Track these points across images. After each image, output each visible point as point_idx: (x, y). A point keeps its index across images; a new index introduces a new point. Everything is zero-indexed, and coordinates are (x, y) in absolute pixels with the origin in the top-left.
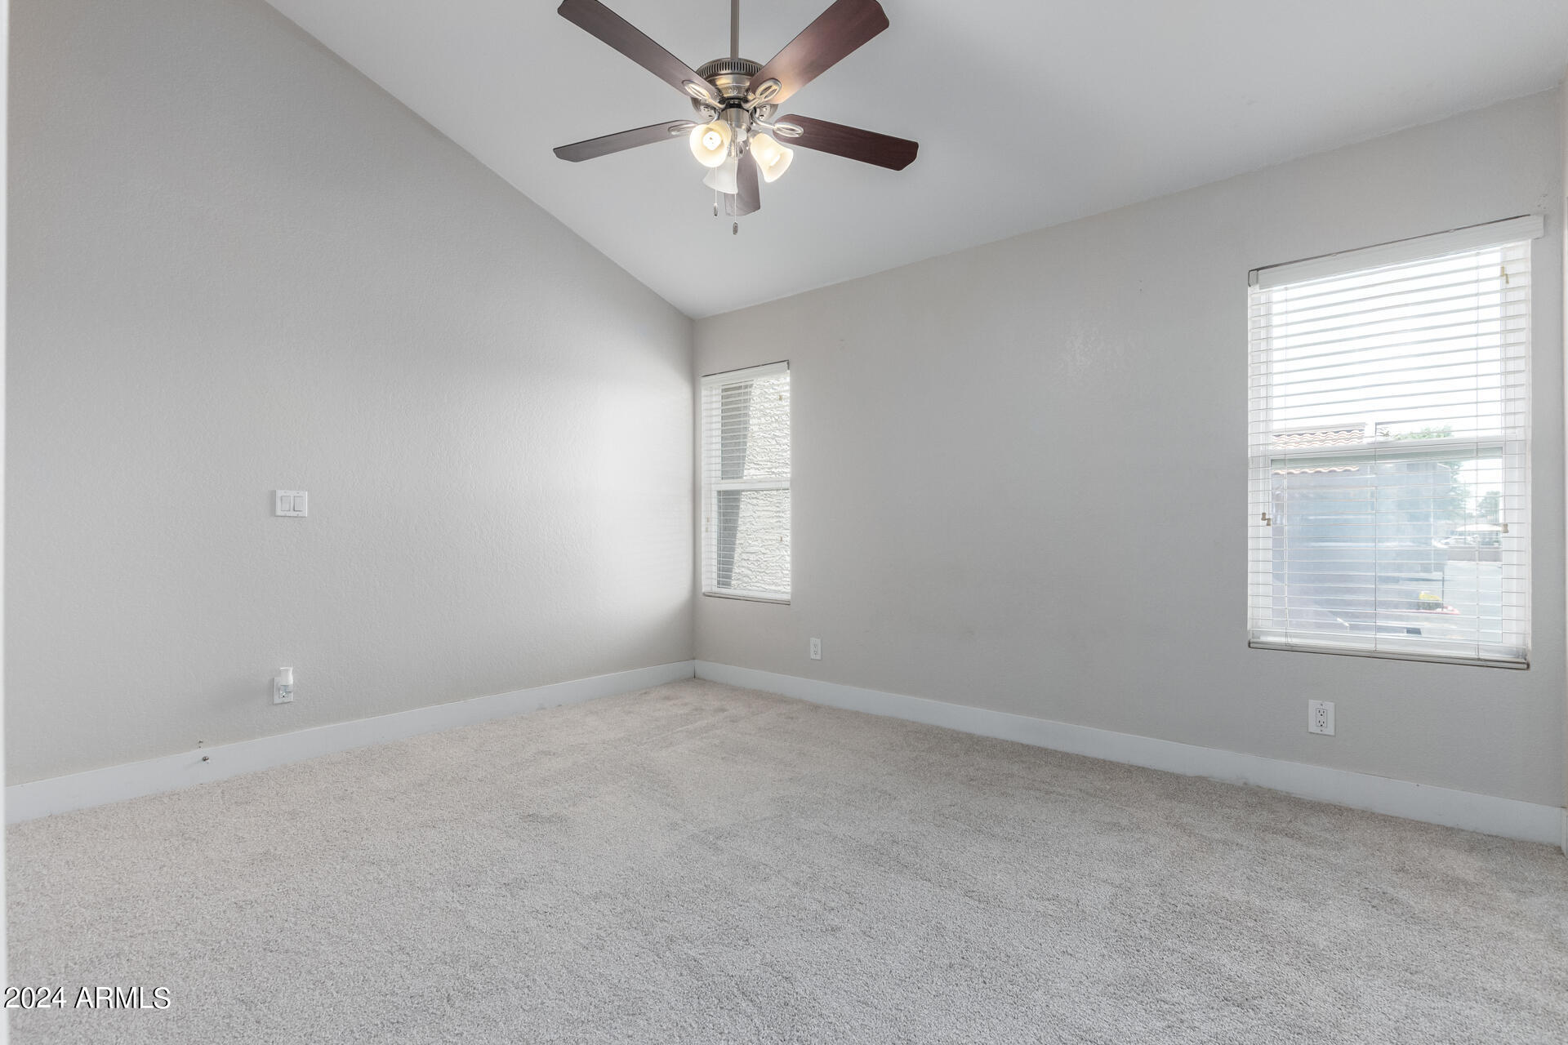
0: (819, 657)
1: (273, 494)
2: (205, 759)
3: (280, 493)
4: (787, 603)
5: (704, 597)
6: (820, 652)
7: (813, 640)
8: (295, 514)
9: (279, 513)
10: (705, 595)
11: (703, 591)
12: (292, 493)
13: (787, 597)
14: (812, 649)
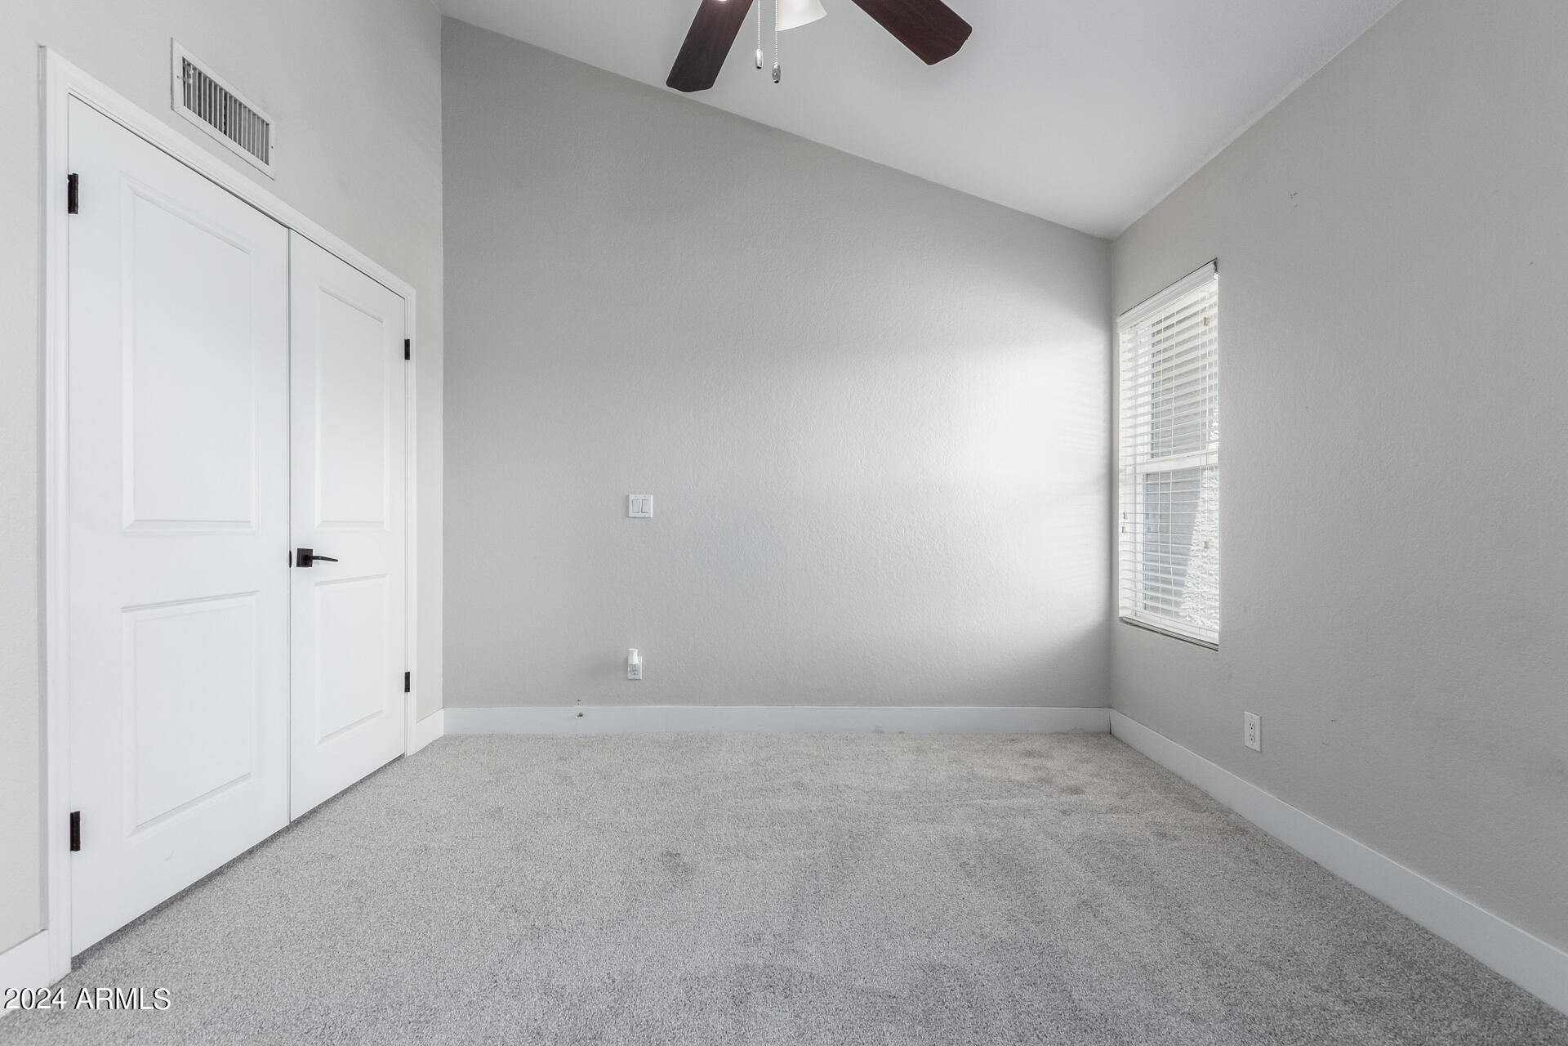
0: (1256, 746)
1: (627, 497)
2: (581, 715)
3: (632, 497)
4: (1214, 648)
5: (1120, 624)
6: (1258, 737)
7: (1251, 717)
8: (642, 515)
9: (631, 514)
10: (1122, 620)
11: (1120, 615)
12: (640, 497)
13: (1214, 637)
14: (1247, 731)
